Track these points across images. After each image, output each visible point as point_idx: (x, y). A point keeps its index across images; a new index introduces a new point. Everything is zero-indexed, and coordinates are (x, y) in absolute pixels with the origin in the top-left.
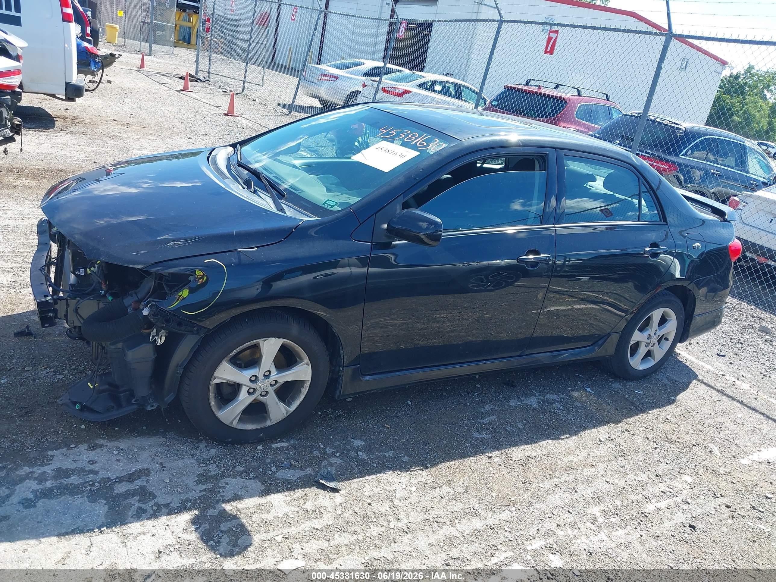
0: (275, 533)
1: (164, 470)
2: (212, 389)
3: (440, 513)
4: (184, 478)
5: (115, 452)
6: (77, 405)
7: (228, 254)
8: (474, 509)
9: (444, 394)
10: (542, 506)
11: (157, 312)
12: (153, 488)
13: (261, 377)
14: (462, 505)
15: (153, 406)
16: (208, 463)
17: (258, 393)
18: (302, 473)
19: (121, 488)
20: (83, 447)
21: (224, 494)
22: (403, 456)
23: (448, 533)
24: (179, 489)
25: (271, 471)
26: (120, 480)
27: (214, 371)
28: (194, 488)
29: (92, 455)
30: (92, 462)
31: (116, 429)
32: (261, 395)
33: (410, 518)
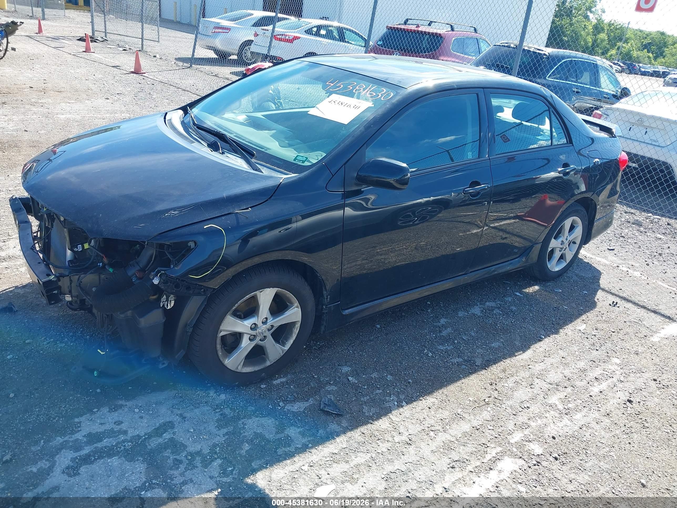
0: (301, 463)
1: (185, 421)
2: (219, 341)
3: (432, 422)
4: (206, 425)
5: (137, 410)
6: (95, 372)
8: (458, 414)
9: (403, 314)
10: (511, 402)
11: (166, 280)
12: (182, 439)
13: (260, 324)
14: (448, 412)
15: (164, 364)
16: (222, 407)
17: (258, 339)
18: (306, 404)
19: (152, 444)
20: (105, 410)
21: (245, 434)
22: (387, 376)
23: (444, 439)
24: (205, 437)
25: (280, 406)
26: (149, 436)
27: (220, 325)
28: (217, 432)
29: (115, 416)
30: (119, 423)
31: (130, 388)
32: (260, 340)
33: (410, 431)
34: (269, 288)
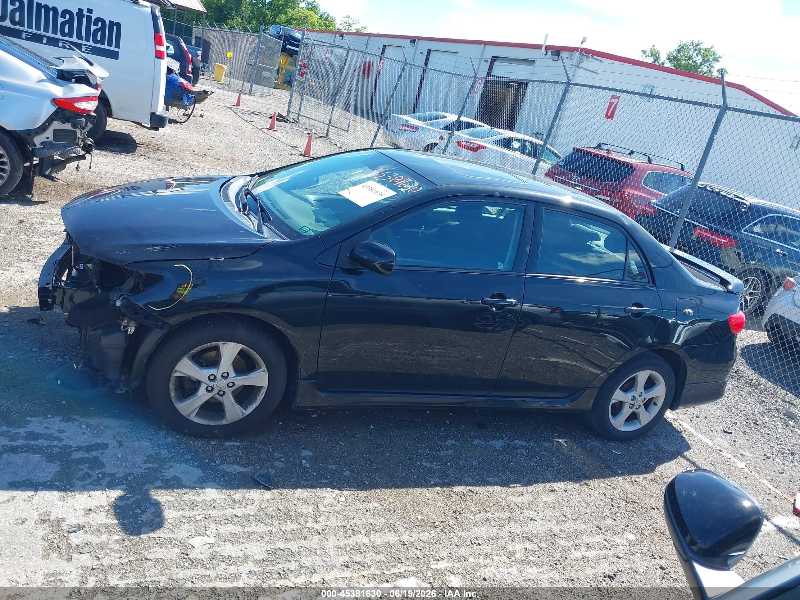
0: (198, 513)
1: (120, 447)
2: (172, 381)
3: (359, 522)
4: (135, 456)
5: (84, 426)
6: (59, 381)
7: (197, 261)
8: (394, 526)
10: (463, 534)
11: (128, 305)
12: (105, 460)
13: (219, 377)
14: (384, 520)
15: (122, 390)
16: (162, 447)
17: (215, 392)
18: (242, 470)
19: (77, 456)
20: (58, 419)
21: (166, 474)
22: (345, 471)
23: (359, 541)
24: (127, 464)
25: (215, 463)
26: (79, 449)
27: (176, 365)
28: (141, 465)
29: (63, 425)
30: (61, 431)
31: (92, 408)
32: (218, 393)
33: (328, 523)
34: (234, 342)
